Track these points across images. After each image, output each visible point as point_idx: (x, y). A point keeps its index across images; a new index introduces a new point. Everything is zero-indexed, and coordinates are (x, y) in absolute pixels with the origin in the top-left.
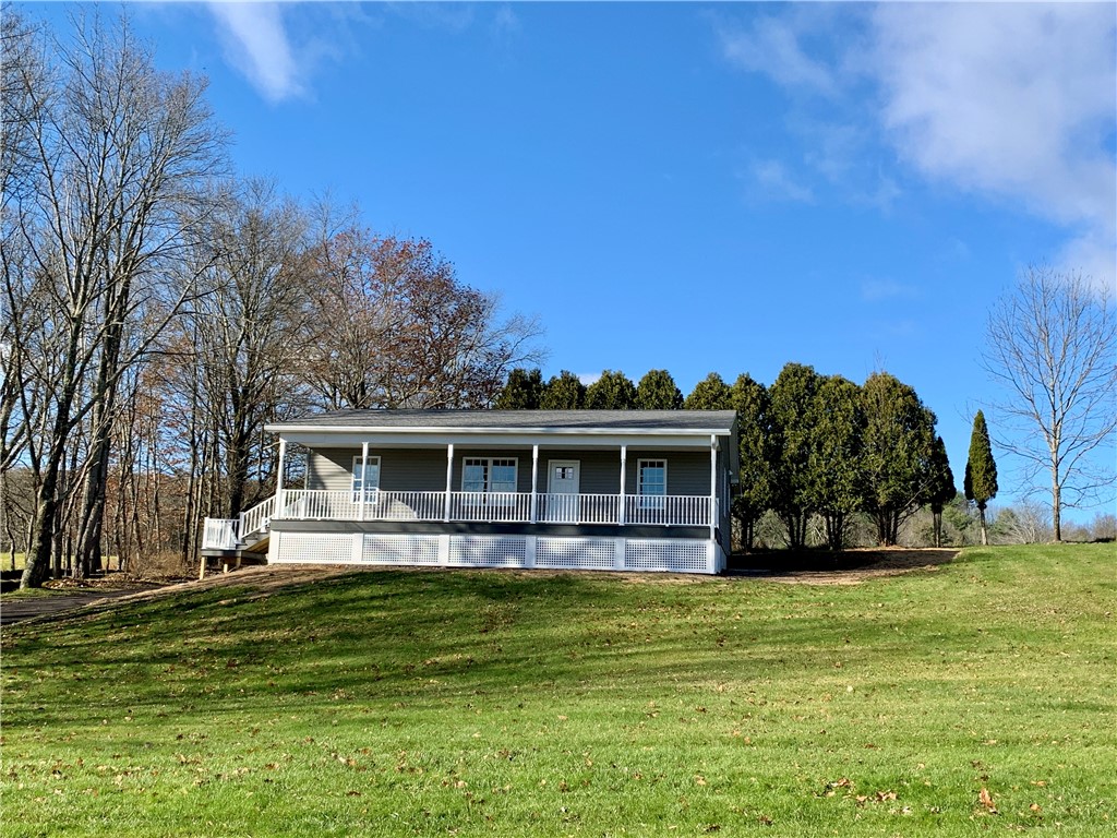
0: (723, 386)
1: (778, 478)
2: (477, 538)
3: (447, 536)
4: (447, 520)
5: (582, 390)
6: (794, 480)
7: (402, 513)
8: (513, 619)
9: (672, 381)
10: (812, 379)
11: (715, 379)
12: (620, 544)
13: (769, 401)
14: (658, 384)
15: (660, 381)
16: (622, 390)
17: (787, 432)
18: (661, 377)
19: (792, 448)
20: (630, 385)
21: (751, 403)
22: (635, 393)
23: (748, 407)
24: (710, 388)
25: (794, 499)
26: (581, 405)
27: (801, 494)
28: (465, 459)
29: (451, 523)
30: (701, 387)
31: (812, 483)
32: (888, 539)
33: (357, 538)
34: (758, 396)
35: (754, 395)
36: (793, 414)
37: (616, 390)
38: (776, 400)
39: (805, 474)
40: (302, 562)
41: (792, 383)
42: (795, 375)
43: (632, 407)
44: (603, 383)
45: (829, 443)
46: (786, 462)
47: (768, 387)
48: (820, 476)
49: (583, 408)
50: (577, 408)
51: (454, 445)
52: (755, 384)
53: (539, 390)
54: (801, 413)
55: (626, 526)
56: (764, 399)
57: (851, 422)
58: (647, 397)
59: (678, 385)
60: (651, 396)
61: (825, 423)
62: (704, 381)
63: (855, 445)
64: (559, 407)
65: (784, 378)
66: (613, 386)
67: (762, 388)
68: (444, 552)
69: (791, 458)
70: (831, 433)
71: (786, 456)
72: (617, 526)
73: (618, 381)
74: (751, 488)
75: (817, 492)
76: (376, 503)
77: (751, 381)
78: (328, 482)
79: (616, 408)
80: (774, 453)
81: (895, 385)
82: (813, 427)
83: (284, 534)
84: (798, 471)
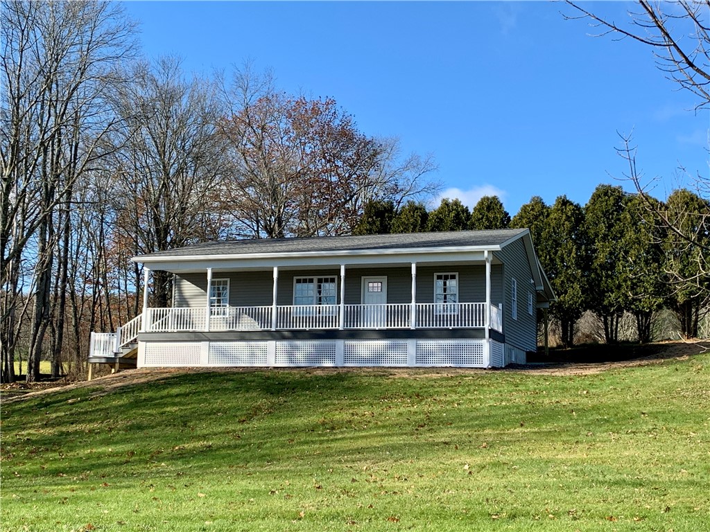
0: (543, 206)
1: (589, 284)
2: (298, 343)
3: (273, 343)
4: (273, 329)
5: (425, 216)
6: (603, 284)
7: (248, 324)
8: (272, 411)
9: (501, 205)
10: (620, 198)
11: (538, 202)
12: (411, 344)
13: (583, 218)
14: (489, 208)
15: (490, 206)
16: (457, 215)
17: (598, 245)
18: (491, 203)
19: (602, 257)
20: (466, 210)
21: (566, 220)
22: (469, 217)
23: (563, 224)
24: (532, 209)
25: (604, 301)
26: (423, 229)
27: (610, 296)
28: (295, 278)
29: (277, 331)
30: (524, 209)
31: (619, 287)
32: (689, 332)
33: (204, 345)
34: (572, 214)
35: (569, 214)
36: (602, 228)
37: (452, 215)
38: (589, 217)
39: (612, 279)
40: (163, 365)
41: (602, 202)
42: (606, 194)
43: (465, 228)
44: (441, 210)
45: (633, 252)
46: (596, 269)
47: (583, 206)
48: (625, 281)
49: (425, 231)
50: (420, 231)
51: (278, 267)
52: (572, 204)
53: (390, 218)
54: (610, 226)
55: (417, 330)
56: (578, 215)
57: (653, 233)
58: (479, 220)
59: (506, 208)
60: (482, 218)
61: (630, 235)
62: (529, 203)
63: (657, 254)
64: (405, 230)
65: (596, 198)
66: (450, 212)
67: (577, 207)
68: (272, 355)
69: (600, 266)
70: (634, 243)
71: (596, 264)
72: (409, 330)
73: (455, 207)
74: (566, 292)
75: (623, 294)
76: (227, 316)
77: (568, 201)
78: (191, 302)
79: (452, 229)
80: (585, 262)
81: (692, 199)
82: (620, 238)
83: (148, 344)
84: (607, 276)
